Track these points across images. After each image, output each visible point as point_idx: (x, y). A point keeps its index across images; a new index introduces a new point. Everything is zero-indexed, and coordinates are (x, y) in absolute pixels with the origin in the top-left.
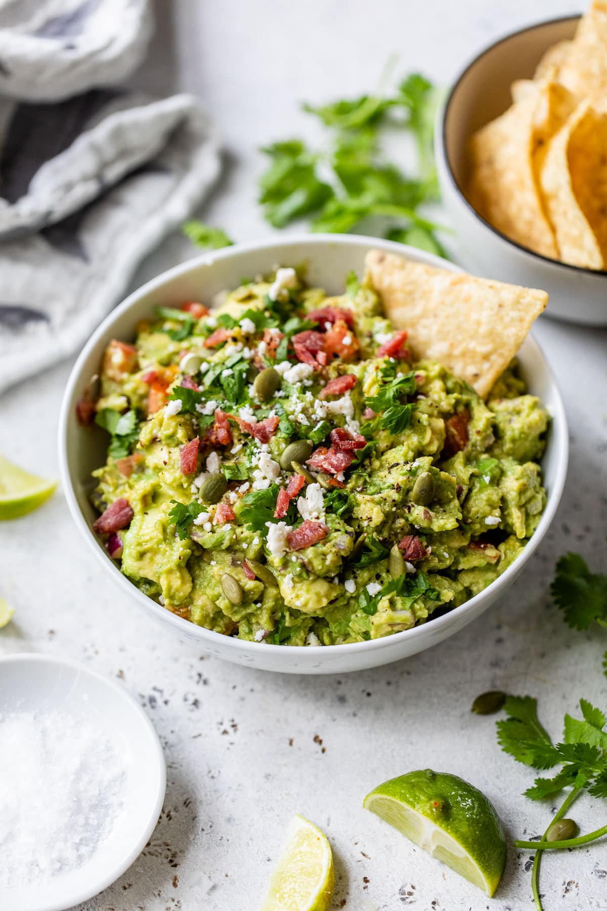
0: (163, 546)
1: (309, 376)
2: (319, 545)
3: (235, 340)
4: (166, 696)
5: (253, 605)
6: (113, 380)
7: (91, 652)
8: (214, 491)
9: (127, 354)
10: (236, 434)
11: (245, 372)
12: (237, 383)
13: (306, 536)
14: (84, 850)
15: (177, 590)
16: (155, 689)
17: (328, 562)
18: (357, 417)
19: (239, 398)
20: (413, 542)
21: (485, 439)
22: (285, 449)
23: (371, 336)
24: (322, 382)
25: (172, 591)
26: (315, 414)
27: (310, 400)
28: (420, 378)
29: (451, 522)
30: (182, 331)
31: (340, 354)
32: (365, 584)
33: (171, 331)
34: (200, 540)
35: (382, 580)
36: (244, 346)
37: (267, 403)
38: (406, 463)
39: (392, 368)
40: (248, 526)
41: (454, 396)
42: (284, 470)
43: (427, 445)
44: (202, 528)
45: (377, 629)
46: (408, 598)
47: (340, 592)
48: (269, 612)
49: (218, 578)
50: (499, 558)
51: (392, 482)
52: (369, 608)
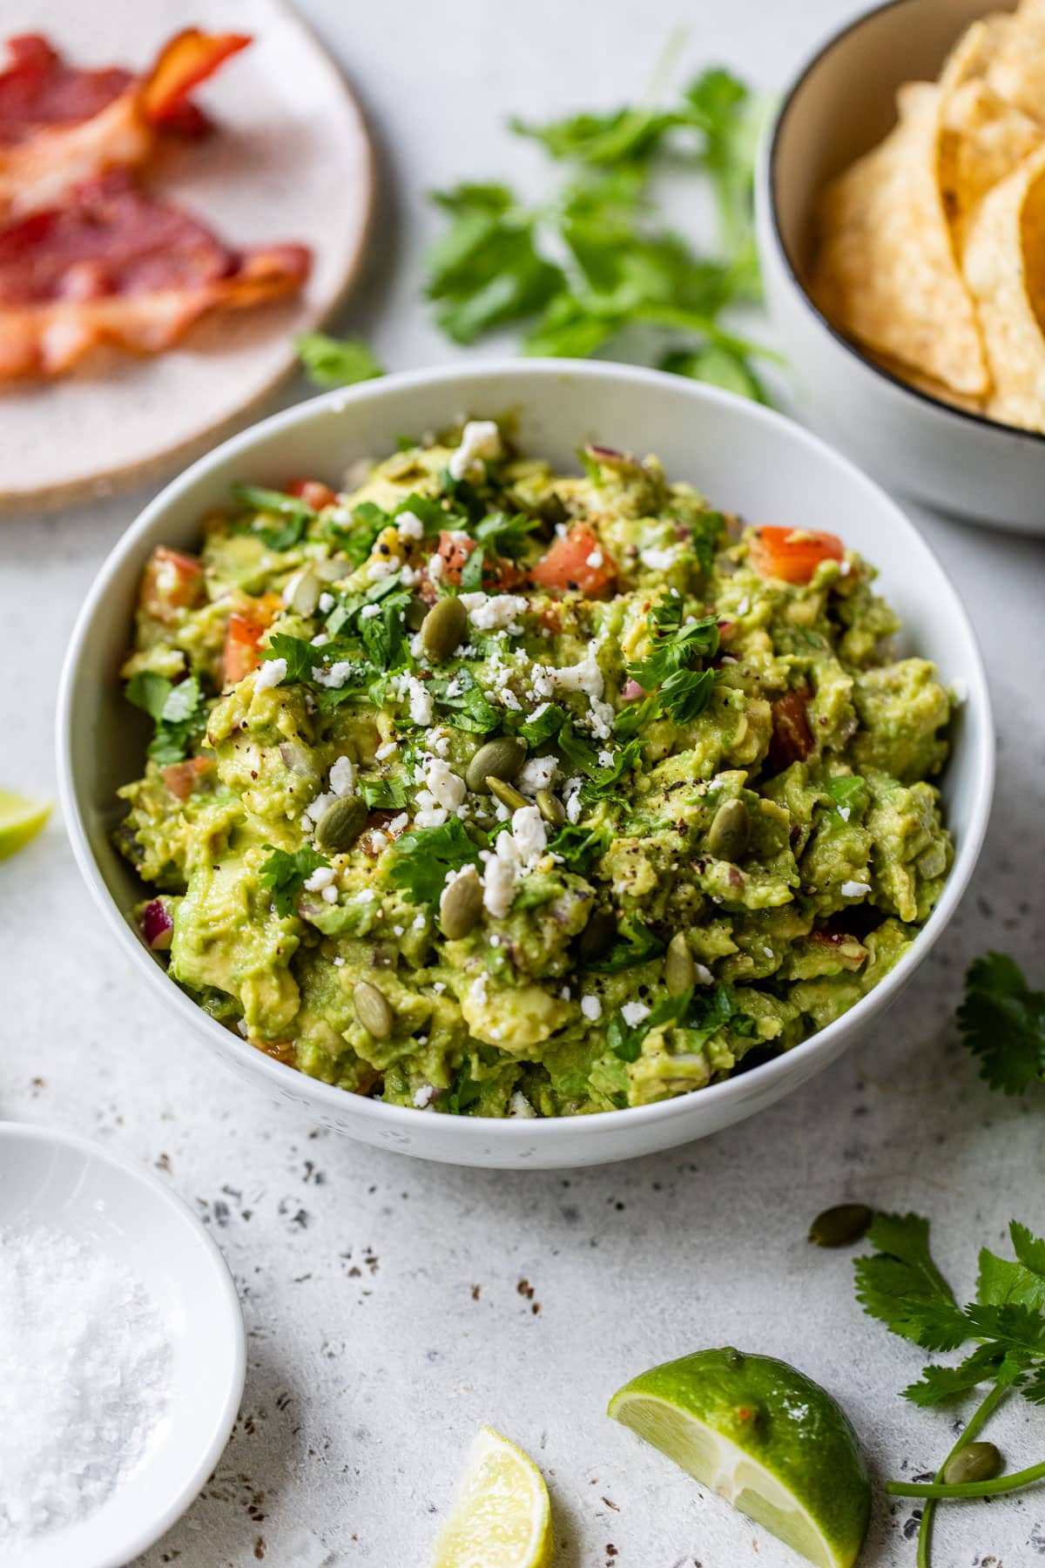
0: (247, 929)
1: (518, 619)
3: (386, 550)
4: (247, 1204)
5: (412, 1041)
6: (158, 619)
7: (109, 1120)
8: (343, 828)
9: (184, 574)
11: (403, 610)
12: (388, 629)
14: (93, 1488)
15: (272, 1011)
16: (226, 1190)
18: (609, 696)
19: (393, 658)
22: (475, 753)
23: (635, 555)
24: (545, 632)
25: (263, 1012)
26: (532, 689)
27: (523, 664)
28: (727, 626)
29: (780, 892)
30: (286, 533)
31: (580, 584)
32: (620, 1005)
33: (266, 531)
34: (316, 919)
35: (650, 998)
36: (403, 564)
37: (444, 668)
38: (699, 782)
39: (676, 608)
40: (405, 892)
41: (788, 658)
42: (472, 792)
43: (739, 747)
44: (320, 896)
45: (640, 1088)
46: (698, 1031)
47: (573, 1015)
48: (442, 1055)
49: (347, 989)
50: (865, 961)
51: (672, 817)
52: (626, 1048)
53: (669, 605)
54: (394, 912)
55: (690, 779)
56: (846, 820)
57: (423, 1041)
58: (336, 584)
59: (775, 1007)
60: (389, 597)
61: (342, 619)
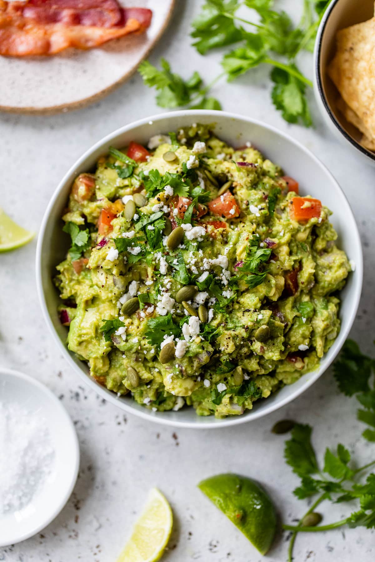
0: (94, 341)
1: (202, 236)
3: (159, 199)
5: (145, 386)
7: (43, 356)
8: (131, 309)
9: (88, 187)
11: (162, 229)
12: (156, 236)
15: (100, 369)
16: (80, 388)
18: (229, 268)
19: (156, 245)
22: (180, 289)
23: (247, 204)
24: (211, 239)
25: (97, 369)
26: (203, 266)
27: (201, 257)
28: (275, 245)
29: (276, 356)
30: (126, 170)
31: (226, 216)
32: (217, 384)
33: (119, 168)
34: (118, 346)
35: (227, 383)
36: (165, 204)
37: (174, 252)
38: (255, 311)
39: (257, 240)
40: (149, 340)
41: (294, 258)
42: (177, 303)
43: (271, 297)
44: (120, 336)
45: (219, 413)
46: (242, 397)
47: (200, 386)
48: (155, 391)
49: (125, 367)
50: (303, 367)
51: (244, 323)
52: (216, 399)
53: (254, 240)
54: (145, 347)
55: (252, 309)
56: (304, 322)
57: (149, 386)
58: (140, 209)
59: (270, 383)
60: (158, 221)
61: (141, 226)
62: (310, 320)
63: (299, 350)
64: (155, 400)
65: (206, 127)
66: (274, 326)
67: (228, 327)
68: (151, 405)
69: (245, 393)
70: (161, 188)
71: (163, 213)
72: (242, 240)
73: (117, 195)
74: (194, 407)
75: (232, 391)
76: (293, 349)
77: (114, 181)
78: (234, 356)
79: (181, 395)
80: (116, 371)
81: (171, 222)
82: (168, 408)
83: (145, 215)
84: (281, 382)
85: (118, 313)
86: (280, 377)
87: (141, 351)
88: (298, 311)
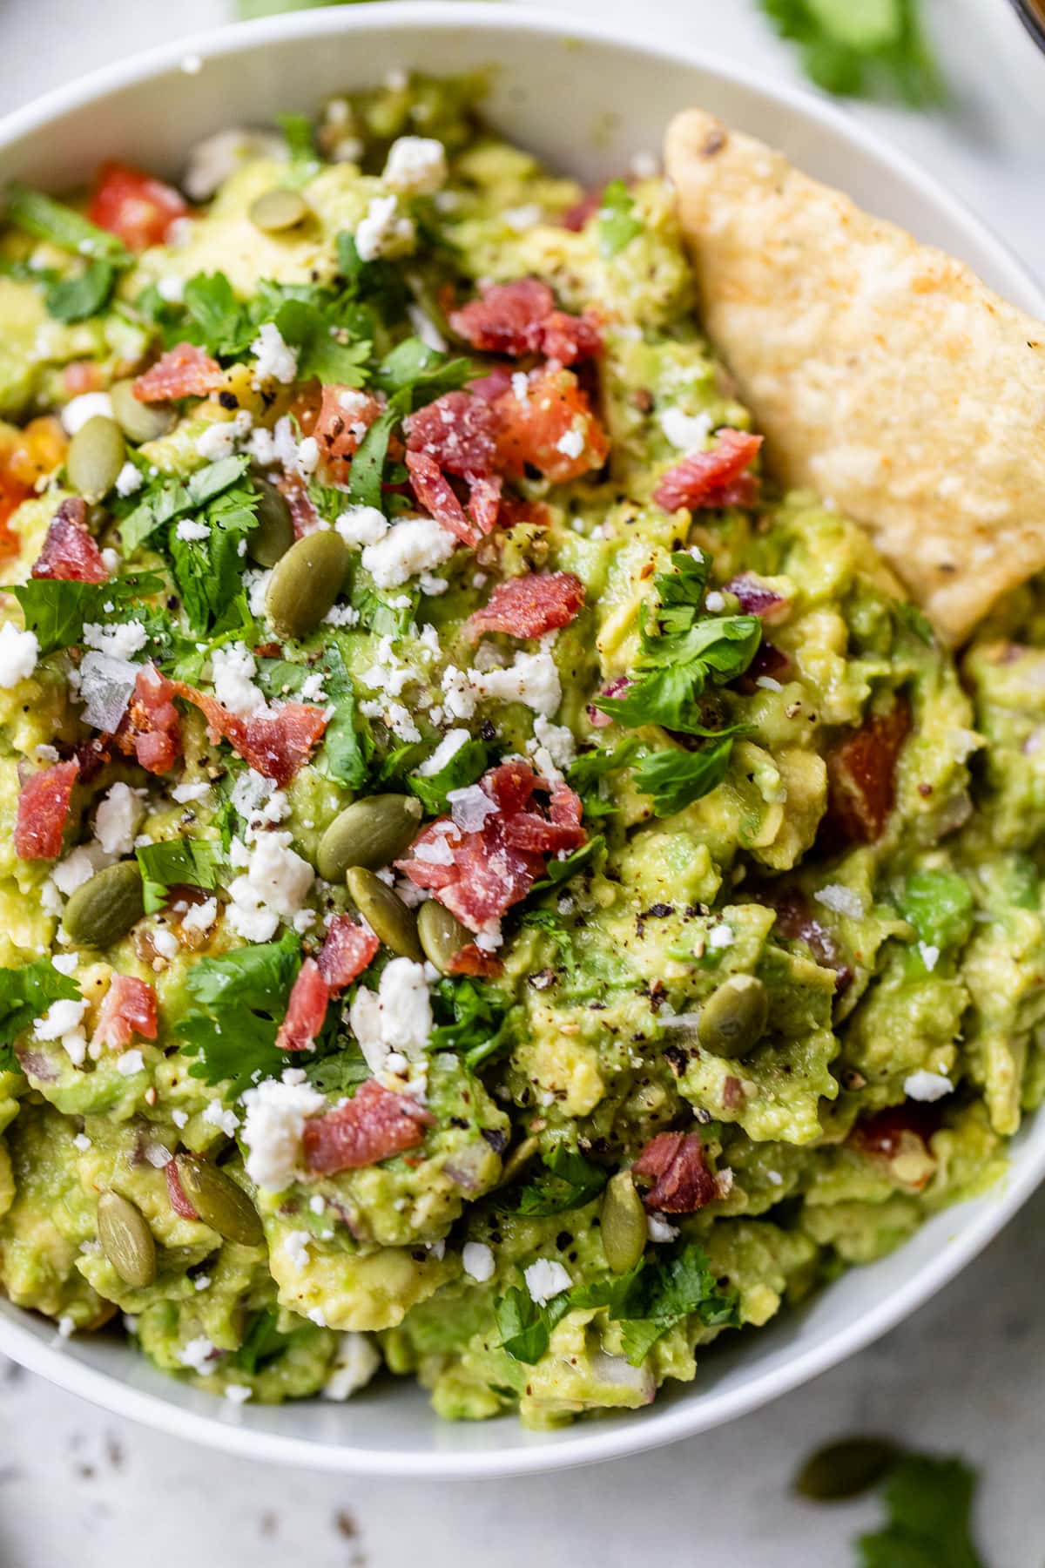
1: (440, 565)
2: (399, 1165)
3: (229, 402)
5: (185, 1282)
8: (107, 916)
10: (193, 740)
11: (244, 536)
12: (217, 569)
13: (361, 1137)
17: (418, 1220)
18: (567, 714)
19: (219, 615)
20: (679, 1160)
21: (939, 810)
22: (336, 815)
23: (649, 409)
24: (479, 580)
26: (441, 704)
27: (431, 660)
28: (776, 604)
29: (800, 1124)
30: (83, 288)
31: (545, 472)
32: (523, 1263)
33: (50, 276)
34: (48, 1090)
35: (573, 1257)
36: (257, 424)
37: (303, 641)
38: (695, 911)
39: (695, 579)
40: (195, 1060)
41: (871, 667)
42: (324, 879)
43: (766, 849)
44: (58, 1044)
45: (539, 1404)
46: (643, 1321)
47: (445, 1281)
48: (231, 1303)
49: (90, 1193)
50: (929, 1180)
51: (643, 970)
52: (524, 1338)
53: (682, 574)
54: (174, 1092)
55: (681, 905)
56: (929, 967)
57: (203, 1283)
58: (142, 450)
59: (775, 1256)
60: (225, 501)
61: (147, 528)
62: (955, 955)
63: (910, 1100)
64: (235, 1349)
65: (448, 88)
66: (787, 981)
67: (569, 989)
68: (219, 1373)
69: (656, 1302)
70: (236, 351)
71: (247, 461)
72: (623, 581)
73: (43, 399)
74: (424, 1381)
75: (595, 1296)
76: (880, 1097)
77: (27, 336)
78: (602, 1127)
79: (353, 1324)
80: (47, 1215)
81: (288, 507)
82: (301, 1385)
83: (168, 477)
84: (828, 1252)
85: (47, 941)
86: (825, 1230)
87: (159, 1116)
88: (901, 915)
